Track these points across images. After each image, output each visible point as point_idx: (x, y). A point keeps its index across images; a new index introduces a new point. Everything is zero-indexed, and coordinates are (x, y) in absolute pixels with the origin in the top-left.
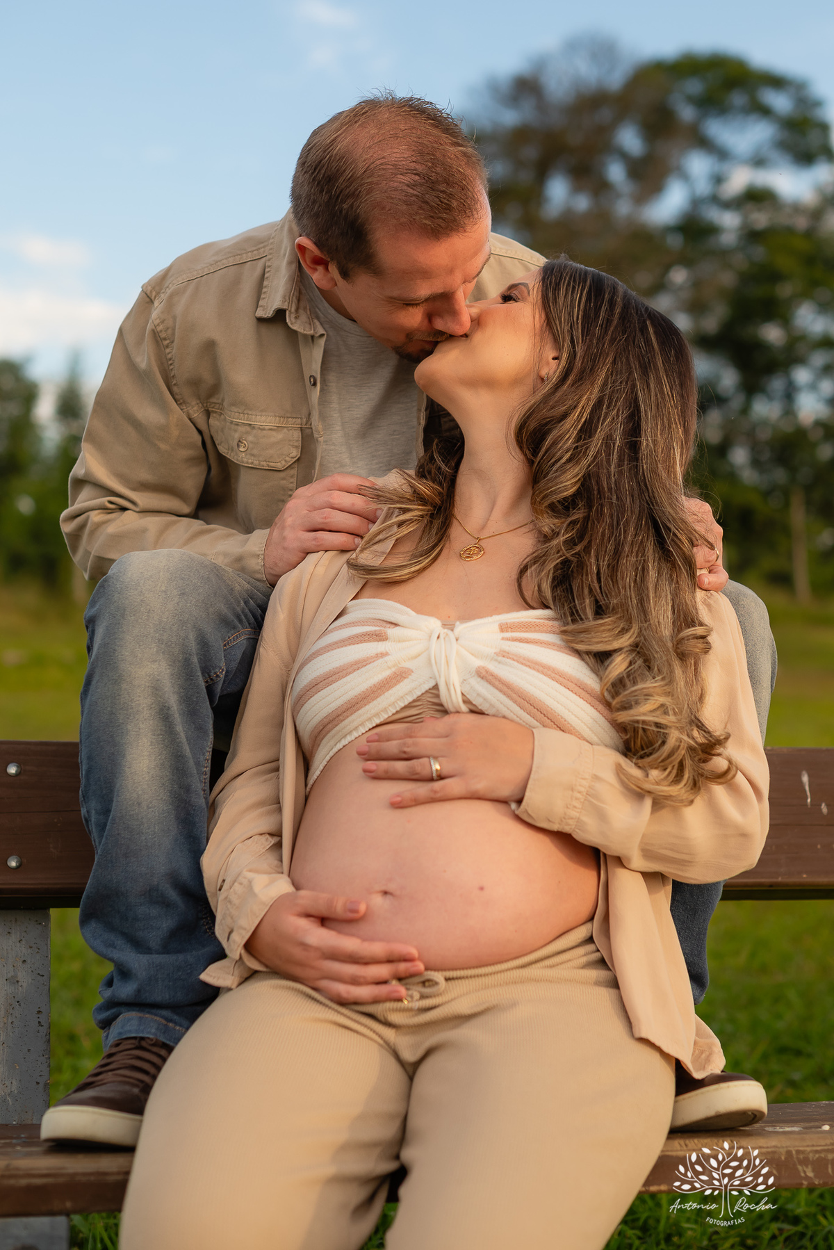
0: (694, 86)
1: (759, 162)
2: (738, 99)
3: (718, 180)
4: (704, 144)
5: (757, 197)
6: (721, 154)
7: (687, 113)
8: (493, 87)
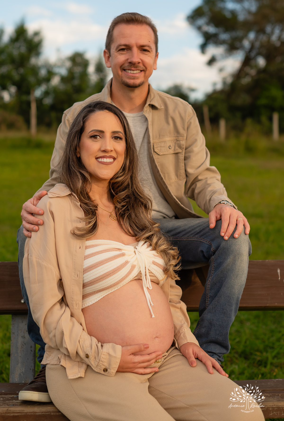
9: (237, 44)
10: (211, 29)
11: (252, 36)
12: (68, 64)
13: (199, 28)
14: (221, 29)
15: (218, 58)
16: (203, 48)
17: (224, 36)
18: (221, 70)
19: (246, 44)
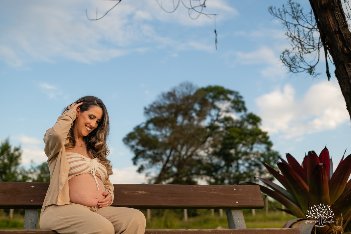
0: (211, 94)
1: (227, 111)
2: (222, 97)
3: (218, 115)
4: (215, 107)
5: (227, 119)
6: (219, 110)
7: (210, 100)
8: (163, 95)
9: (158, 157)
10: (140, 148)
11: (168, 152)
12: (39, 172)
13: (133, 147)
14: (146, 148)
15: (145, 166)
16: (135, 161)
17: (149, 153)
18: (147, 175)
19: (165, 158)
